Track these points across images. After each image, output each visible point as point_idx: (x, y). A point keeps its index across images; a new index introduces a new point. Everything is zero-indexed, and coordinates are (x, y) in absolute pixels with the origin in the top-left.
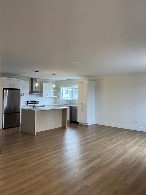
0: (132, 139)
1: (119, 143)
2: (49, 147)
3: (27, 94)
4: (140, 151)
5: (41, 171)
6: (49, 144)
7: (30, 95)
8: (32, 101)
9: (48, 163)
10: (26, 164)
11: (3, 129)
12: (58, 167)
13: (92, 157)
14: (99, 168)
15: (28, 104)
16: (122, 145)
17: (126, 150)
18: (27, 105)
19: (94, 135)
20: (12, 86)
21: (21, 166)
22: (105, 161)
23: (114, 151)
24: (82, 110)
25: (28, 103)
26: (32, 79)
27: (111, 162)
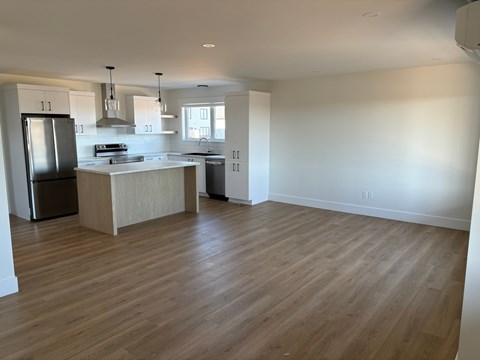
0: (354, 240)
1: (320, 250)
2: (149, 267)
3: (91, 126)
4: (369, 271)
5: (120, 334)
6: (148, 260)
7: (100, 129)
8: (108, 146)
9: (140, 313)
10: (83, 318)
11: (32, 220)
12: (164, 323)
13: (252, 291)
14: (265, 320)
15: (98, 154)
16: (329, 257)
17: (336, 269)
18: (96, 156)
19: (263, 230)
20: (47, 106)
21: (69, 323)
22: (281, 301)
23: (307, 274)
24: (236, 168)
25: (97, 150)
26: (103, 86)
27: (295, 303)
